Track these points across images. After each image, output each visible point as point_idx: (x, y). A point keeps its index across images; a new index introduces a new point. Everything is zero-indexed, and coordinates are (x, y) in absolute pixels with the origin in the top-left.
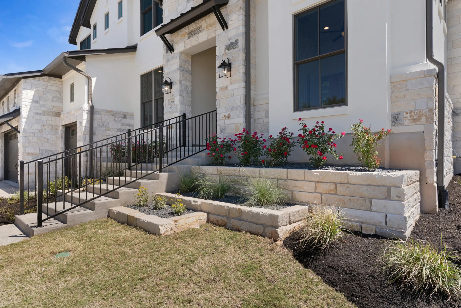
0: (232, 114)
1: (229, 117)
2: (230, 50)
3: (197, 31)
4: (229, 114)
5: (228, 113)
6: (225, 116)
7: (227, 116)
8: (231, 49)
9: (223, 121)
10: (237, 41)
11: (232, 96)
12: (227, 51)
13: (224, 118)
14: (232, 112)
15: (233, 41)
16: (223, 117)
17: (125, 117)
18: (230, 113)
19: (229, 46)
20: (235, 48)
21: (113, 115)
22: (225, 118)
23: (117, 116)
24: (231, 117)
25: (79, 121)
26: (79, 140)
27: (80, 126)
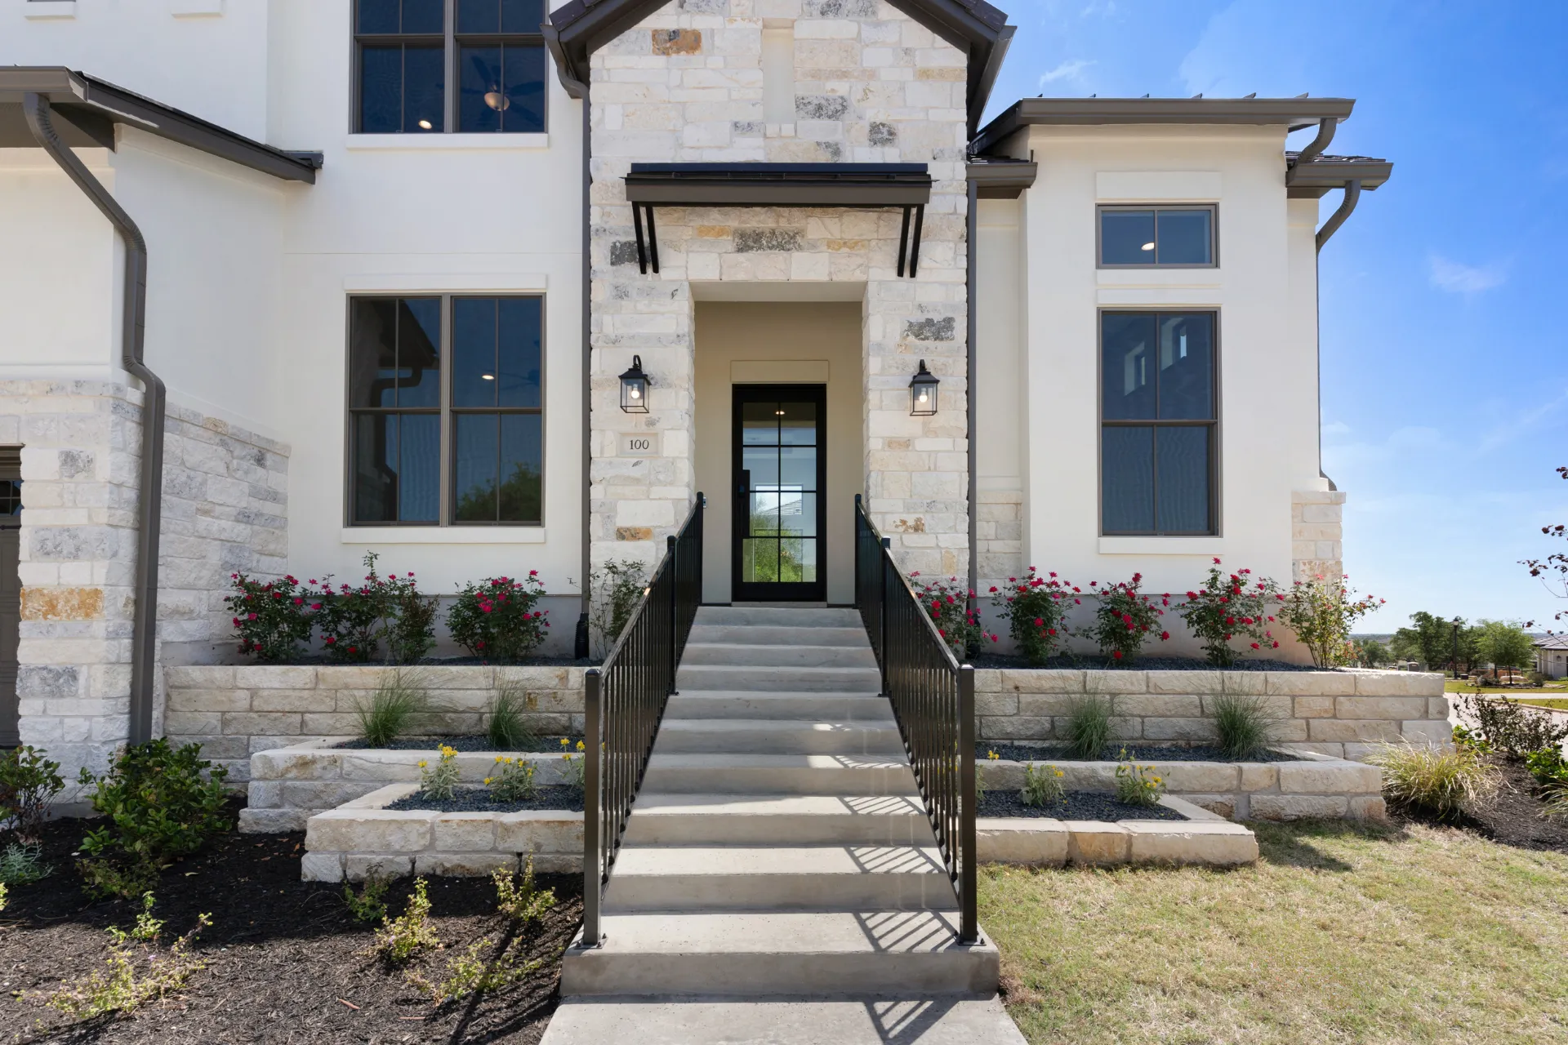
0: (927, 520)
1: (918, 528)
2: (923, 339)
3: (786, 242)
4: (919, 520)
5: (918, 516)
6: (904, 522)
7: (911, 523)
8: (926, 338)
9: (899, 536)
10: (949, 321)
11: (930, 469)
12: (912, 338)
13: (901, 529)
14: (928, 516)
15: (937, 318)
16: (897, 526)
17: (260, 461)
18: (922, 516)
19: (922, 326)
20: (942, 339)
21: (223, 443)
22: (905, 531)
23: (239, 451)
24: (926, 528)
25: (67, 447)
26: (46, 552)
27: (72, 476)
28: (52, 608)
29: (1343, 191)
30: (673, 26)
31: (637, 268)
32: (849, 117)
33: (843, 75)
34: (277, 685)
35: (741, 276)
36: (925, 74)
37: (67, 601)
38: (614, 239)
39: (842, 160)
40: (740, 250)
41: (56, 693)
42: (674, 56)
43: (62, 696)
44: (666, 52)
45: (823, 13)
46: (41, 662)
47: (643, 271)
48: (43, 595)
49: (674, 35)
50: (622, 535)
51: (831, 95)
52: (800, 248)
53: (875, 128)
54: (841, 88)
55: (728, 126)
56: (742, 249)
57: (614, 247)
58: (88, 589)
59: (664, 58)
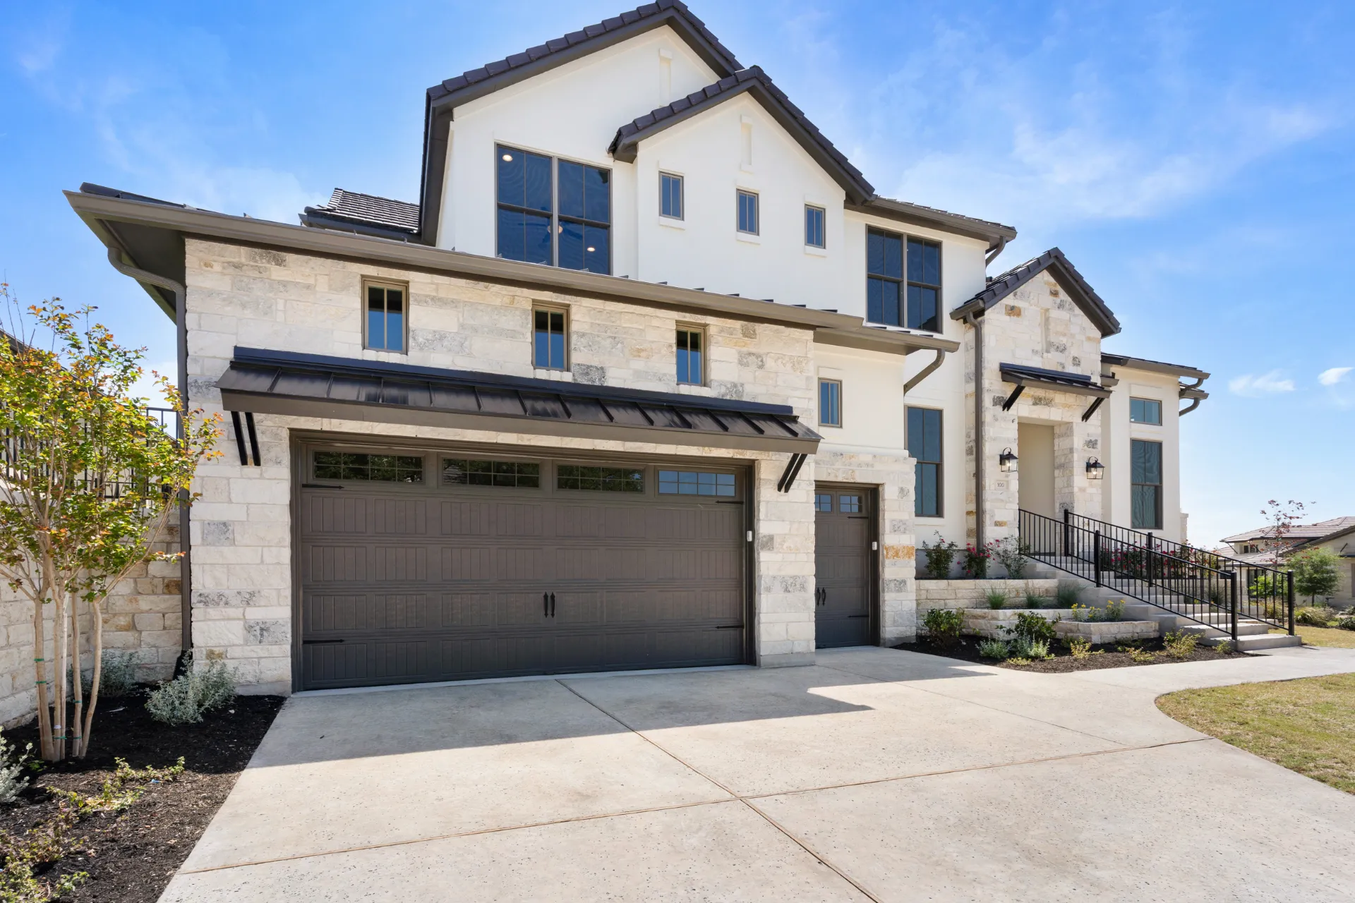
3: (1049, 403)
8: (1090, 447)
10: (1096, 441)
12: (1086, 447)
15: (1093, 439)
19: (1089, 442)
20: (1094, 448)
25: (901, 486)
26: (895, 530)
27: (902, 498)
28: (897, 554)
29: (1193, 400)
30: (1012, 304)
31: (1002, 409)
32: (1066, 353)
33: (1065, 335)
34: (935, 588)
35: (1034, 416)
36: (1089, 339)
37: (903, 552)
38: (994, 394)
39: (1065, 371)
40: (1034, 404)
41: (900, 590)
42: (1012, 317)
43: (901, 592)
44: (1009, 315)
45: (1058, 308)
46: (893, 577)
47: (1003, 410)
48: (894, 549)
49: (1013, 308)
50: (998, 524)
51: (1061, 343)
52: (1053, 406)
53: (1075, 358)
54: (1064, 340)
55: (1031, 351)
56: (1035, 404)
57: (994, 398)
58: (910, 546)
59: (1008, 317)
